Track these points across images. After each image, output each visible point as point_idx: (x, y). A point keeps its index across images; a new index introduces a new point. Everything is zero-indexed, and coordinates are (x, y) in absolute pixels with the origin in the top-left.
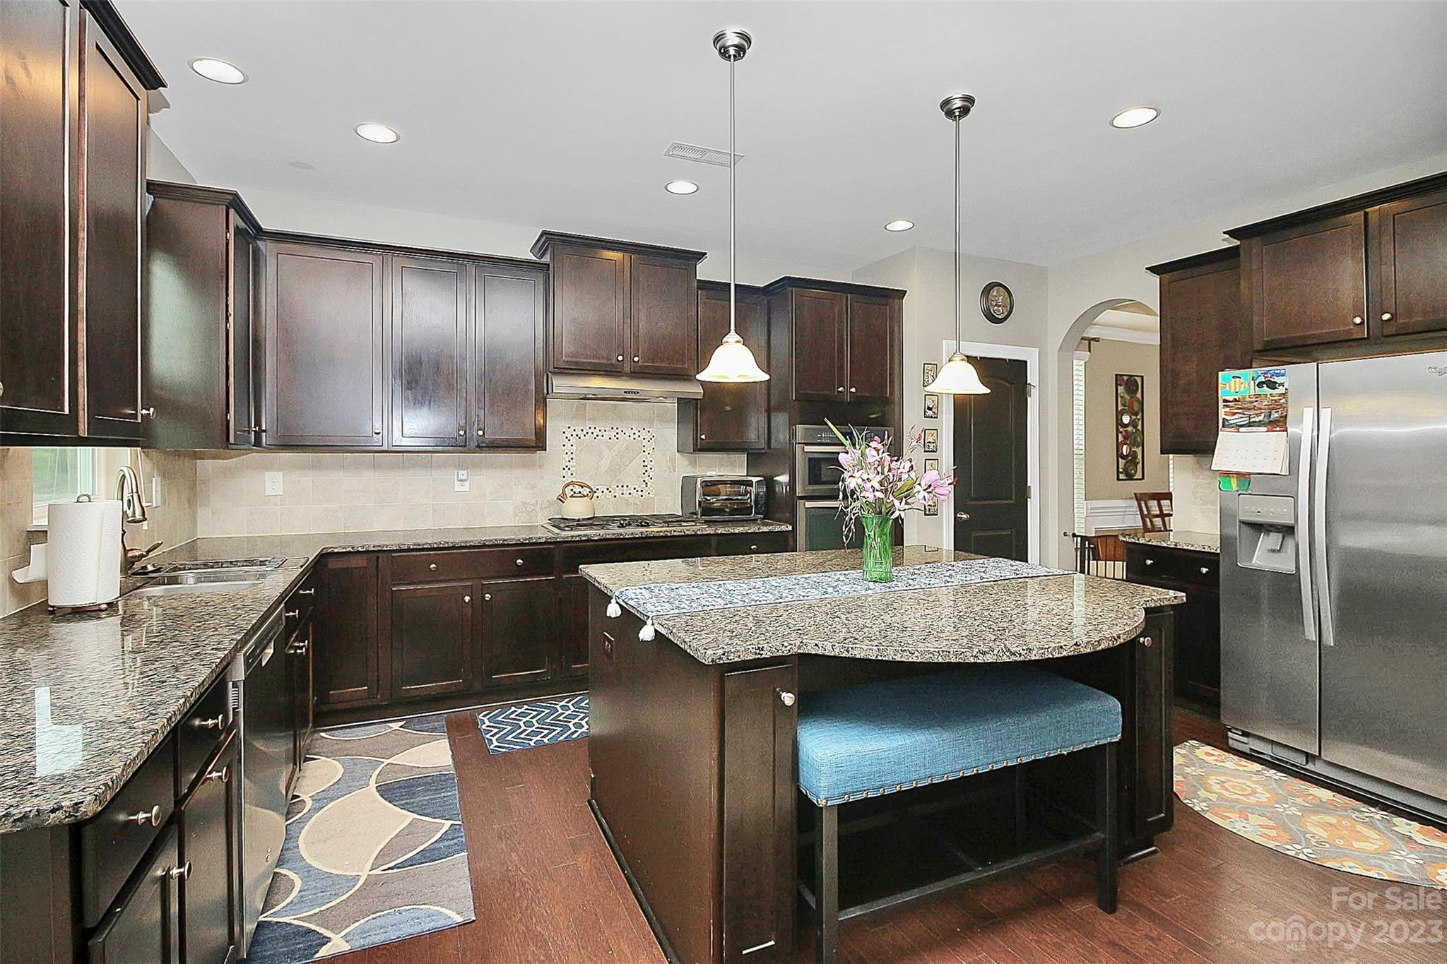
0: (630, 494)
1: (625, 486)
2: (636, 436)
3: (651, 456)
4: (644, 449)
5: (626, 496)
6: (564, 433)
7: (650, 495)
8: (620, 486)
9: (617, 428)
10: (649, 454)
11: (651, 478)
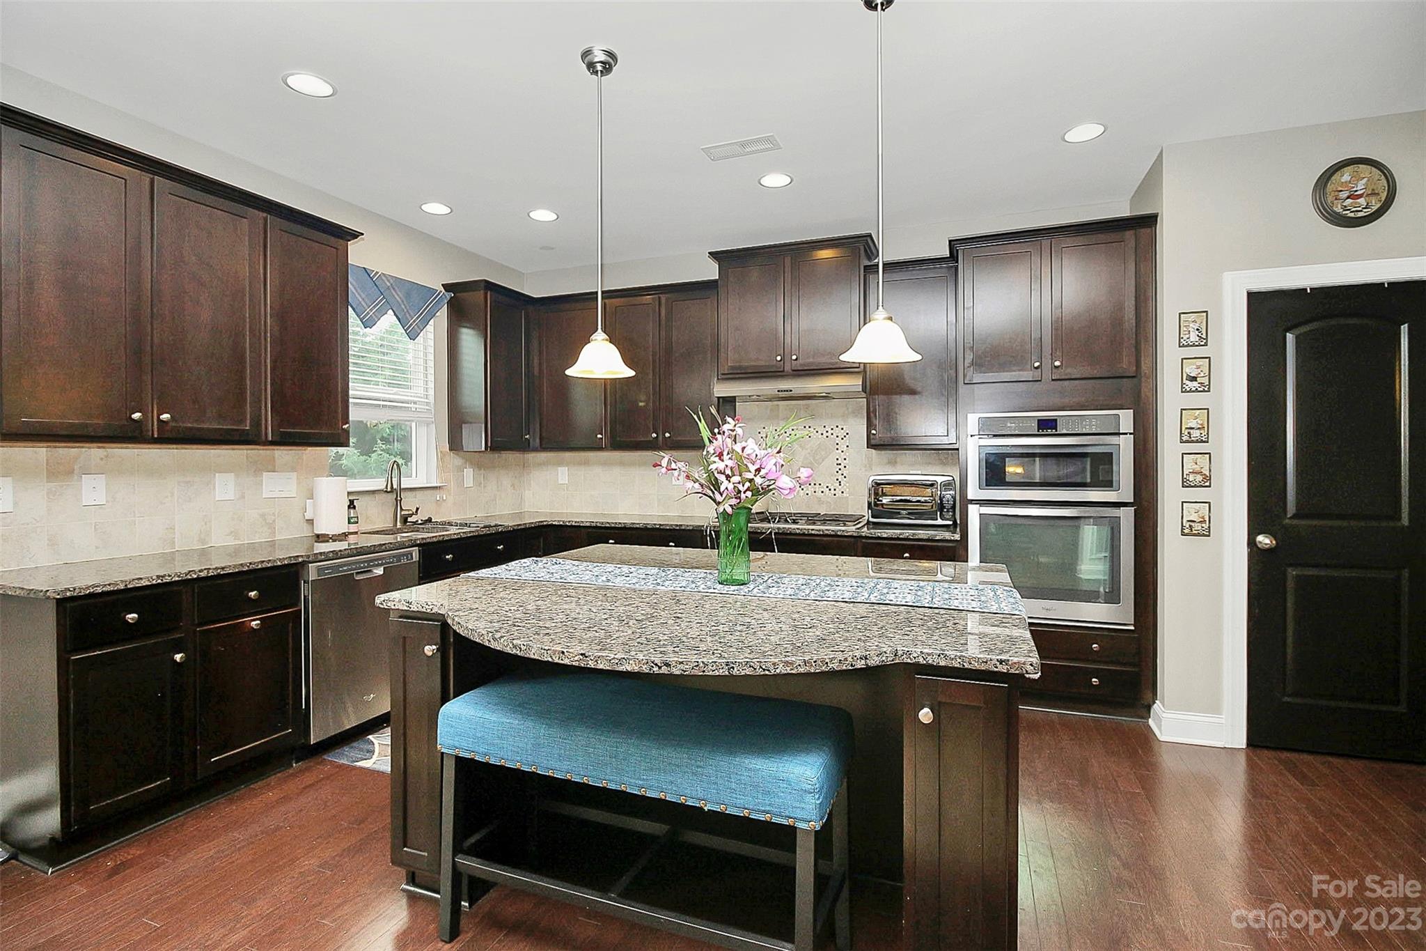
0: (822, 492)
1: (817, 484)
2: (829, 434)
3: (845, 454)
4: (837, 447)
5: (819, 494)
6: (759, 433)
7: (844, 494)
8: (812, 484)
9: (810, 427)
10: (842, 452)
11: (845, 477)
